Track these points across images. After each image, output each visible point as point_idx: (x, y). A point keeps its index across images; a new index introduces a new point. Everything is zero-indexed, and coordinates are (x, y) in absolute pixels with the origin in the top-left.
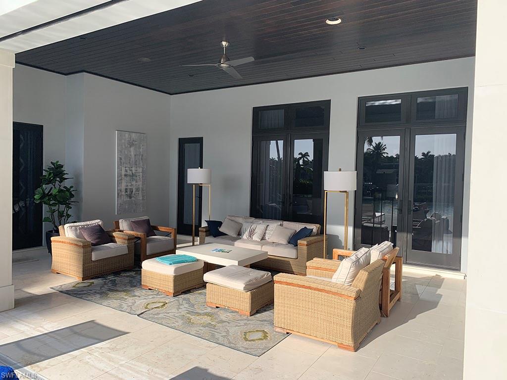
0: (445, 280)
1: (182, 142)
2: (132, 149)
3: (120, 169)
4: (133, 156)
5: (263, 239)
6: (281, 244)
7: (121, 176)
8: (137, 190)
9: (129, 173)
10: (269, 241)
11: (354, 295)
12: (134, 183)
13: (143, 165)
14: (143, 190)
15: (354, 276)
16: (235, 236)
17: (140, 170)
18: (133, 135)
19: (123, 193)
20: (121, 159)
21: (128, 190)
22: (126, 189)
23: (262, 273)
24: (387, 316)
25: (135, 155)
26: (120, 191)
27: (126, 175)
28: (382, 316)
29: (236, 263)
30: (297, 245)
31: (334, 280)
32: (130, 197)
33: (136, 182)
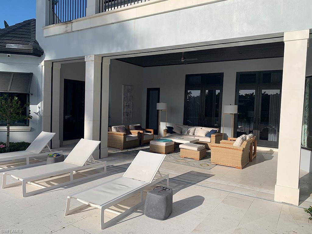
0: (275, 152)
1: (149, 90)
2: (129, 93)
3: (124, 103)
4: (129, 97)
5: (194, 134)
6: (203, 137)
7: (124, 106)
8: (130, 112)
9: (127, 104)
10: (197, 135)
11: (242, 149)
12: (129, 109)
13: (133, 101)
14: (132, 113)
15: (242, 143)
16: (180, 133)
17: (131, 103)
18: (129, 87)
19: (125, 114)
20: (124, 98)
21: (127, 112)
22: (126, 112)
23: (202, 145)
24: (251, 161)
25: (130, 96)
26: (124, 112)
27: (126, 106)
28: (250, 161)
29: (189, 142)
30: (211, 137)
31: (234, 145)
32: (128, 116)
33: (130, 109)
